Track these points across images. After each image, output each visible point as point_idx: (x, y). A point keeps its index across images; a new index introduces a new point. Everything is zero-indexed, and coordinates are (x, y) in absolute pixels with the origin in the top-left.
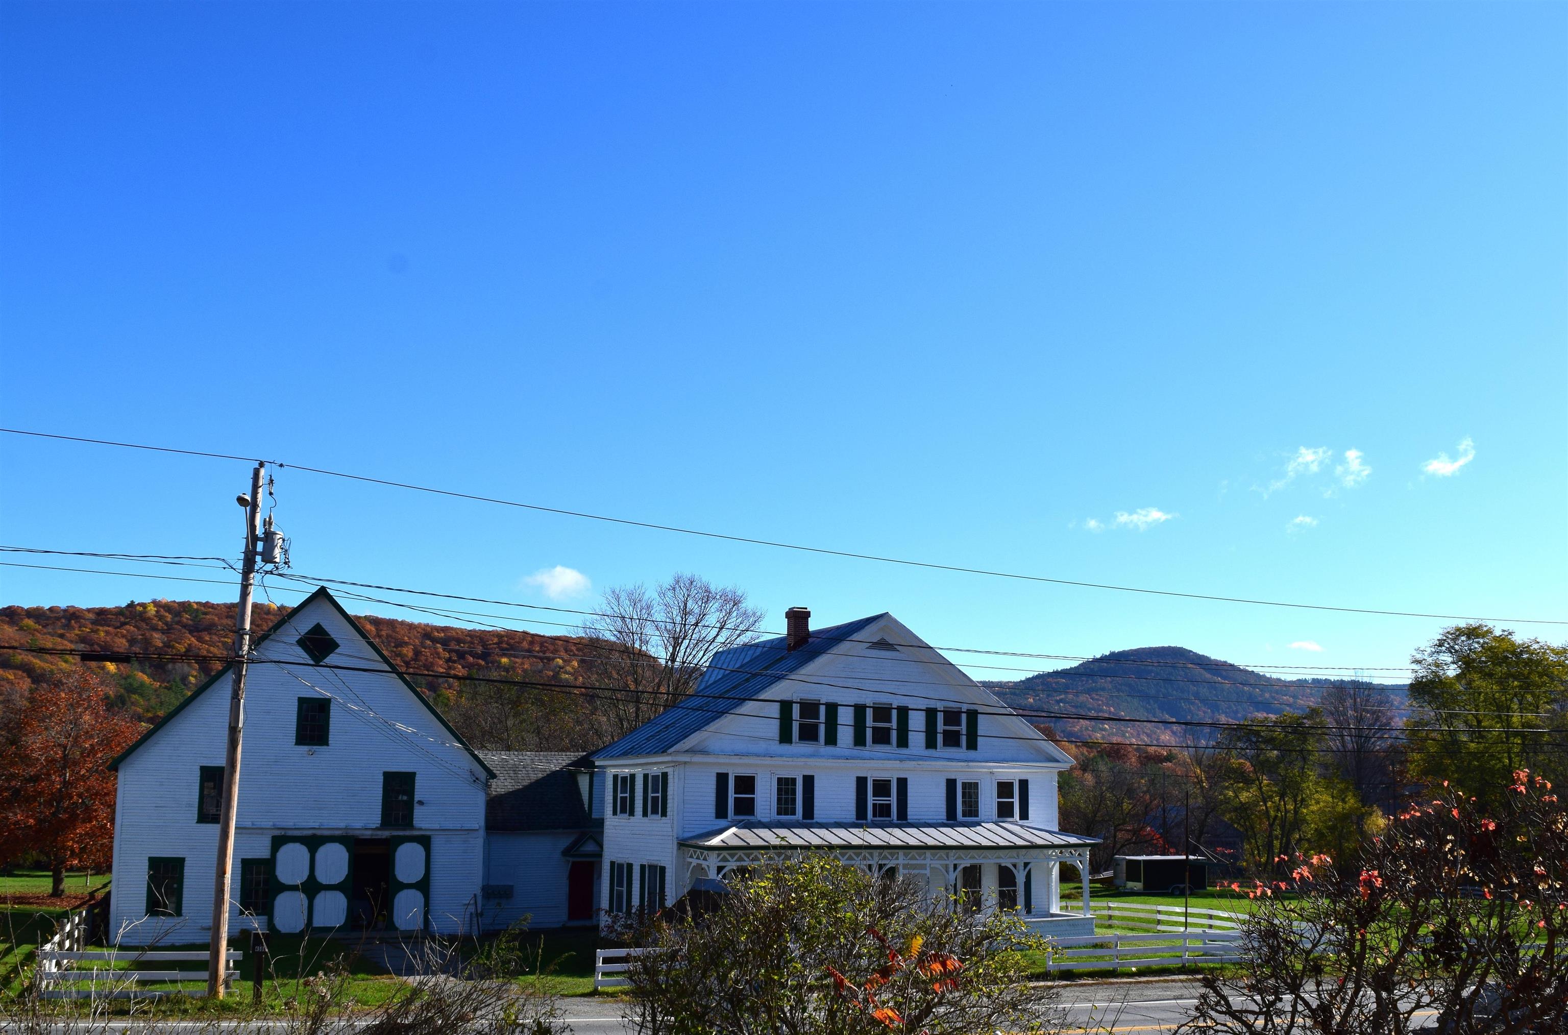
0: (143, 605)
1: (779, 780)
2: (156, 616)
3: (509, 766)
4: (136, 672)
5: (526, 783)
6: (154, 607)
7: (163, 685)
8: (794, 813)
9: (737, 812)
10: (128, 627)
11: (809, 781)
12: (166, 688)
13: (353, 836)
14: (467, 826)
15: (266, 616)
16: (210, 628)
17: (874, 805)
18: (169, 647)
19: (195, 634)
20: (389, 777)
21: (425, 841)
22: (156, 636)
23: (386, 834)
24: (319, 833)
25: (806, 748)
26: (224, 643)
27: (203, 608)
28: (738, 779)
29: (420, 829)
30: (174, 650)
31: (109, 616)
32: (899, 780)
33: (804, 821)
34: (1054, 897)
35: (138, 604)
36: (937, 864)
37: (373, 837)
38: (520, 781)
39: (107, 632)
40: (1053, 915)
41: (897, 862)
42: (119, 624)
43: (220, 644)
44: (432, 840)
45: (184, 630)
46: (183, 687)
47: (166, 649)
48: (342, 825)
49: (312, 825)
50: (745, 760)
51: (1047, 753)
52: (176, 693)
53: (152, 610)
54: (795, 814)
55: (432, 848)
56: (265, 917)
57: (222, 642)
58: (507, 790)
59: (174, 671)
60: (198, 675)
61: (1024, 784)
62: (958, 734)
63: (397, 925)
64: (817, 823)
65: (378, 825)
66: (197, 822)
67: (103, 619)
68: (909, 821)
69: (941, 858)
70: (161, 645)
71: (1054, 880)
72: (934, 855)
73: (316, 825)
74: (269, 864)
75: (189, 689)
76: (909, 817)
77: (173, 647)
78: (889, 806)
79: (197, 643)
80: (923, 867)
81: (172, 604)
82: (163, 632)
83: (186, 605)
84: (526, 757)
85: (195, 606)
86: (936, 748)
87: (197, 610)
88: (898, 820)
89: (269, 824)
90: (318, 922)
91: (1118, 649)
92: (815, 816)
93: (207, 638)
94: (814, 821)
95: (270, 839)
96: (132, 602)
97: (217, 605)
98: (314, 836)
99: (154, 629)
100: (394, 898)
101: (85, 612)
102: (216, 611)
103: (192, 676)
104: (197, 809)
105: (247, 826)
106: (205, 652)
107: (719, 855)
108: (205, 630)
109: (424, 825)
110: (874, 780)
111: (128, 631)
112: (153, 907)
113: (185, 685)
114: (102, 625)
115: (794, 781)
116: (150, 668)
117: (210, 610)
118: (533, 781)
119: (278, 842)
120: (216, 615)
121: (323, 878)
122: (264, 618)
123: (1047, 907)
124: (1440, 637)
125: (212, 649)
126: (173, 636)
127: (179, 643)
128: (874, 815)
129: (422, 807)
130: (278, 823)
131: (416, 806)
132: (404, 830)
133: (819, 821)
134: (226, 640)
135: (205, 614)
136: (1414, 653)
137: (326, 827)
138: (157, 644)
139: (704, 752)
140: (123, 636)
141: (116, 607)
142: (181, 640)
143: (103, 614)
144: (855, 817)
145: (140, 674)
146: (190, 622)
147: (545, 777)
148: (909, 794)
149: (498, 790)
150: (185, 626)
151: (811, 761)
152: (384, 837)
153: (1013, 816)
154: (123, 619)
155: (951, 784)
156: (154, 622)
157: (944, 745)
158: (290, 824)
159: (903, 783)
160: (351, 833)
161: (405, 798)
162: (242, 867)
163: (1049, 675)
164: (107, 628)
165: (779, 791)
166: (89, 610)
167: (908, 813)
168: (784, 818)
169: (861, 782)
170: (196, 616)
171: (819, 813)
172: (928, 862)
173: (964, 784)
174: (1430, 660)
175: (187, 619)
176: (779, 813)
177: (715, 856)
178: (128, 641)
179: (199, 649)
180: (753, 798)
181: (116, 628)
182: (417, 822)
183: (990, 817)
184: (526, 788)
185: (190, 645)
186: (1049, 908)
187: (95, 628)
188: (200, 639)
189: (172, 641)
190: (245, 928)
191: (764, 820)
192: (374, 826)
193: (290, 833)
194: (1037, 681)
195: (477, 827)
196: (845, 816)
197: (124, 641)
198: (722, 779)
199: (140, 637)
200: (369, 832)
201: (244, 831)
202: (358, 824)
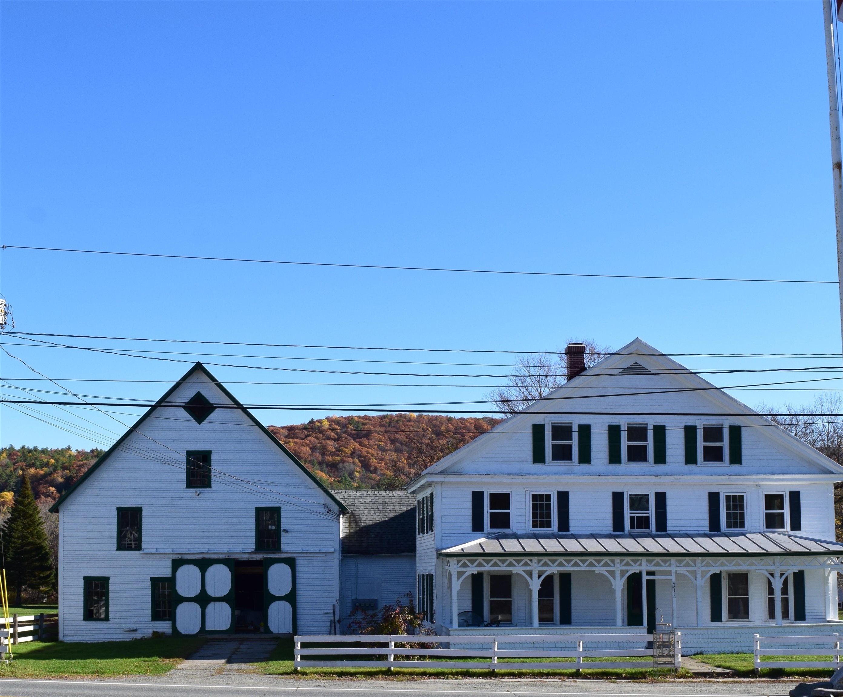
0: (320, 421)
1: (534, 497)
2: (329, 429)
3: (379, 502)
4: (316, 471)
5: (391, 516)
6: (328, 421)
7: (336, 480)
8: (549, 525)
9: (493, 525)
10: (310, 438)
11: (563, 497)
12: (339, 481)
13: (234, 559)
14: (324, 550)
15: (408, 423)
16: (368, 435)
17: (632, 518)
18: (339, 451)
19: (357, 440)
20: (259, 511)
21: (291, 562)
22: (330, 444)
23: (259, 557)
24: (207, 556)
25: (561, 466)
26: (378, 446)
27: (362, 421)
28: (493, 497)
29: (287, 553)
30: (343, 453)
31: (297, 431)
32: (657, 494)
33: (560, 533)
34: (831, 605)
35: (317, 421)
36: (683, 570)
37: (250, 559)
38: (387, 514)
39: (296, 443)
40: (829, 622)
41: (640, 568)
42: (304, 437)
43: (376, 447)
44: (297, 561)
45: (349, 438)
46: (351, 480)
47: (337, 452)
48: (225, 550)
49: (203, 550)
50: (496, 479)
51: (821, 465)
52: (345, 485)
53: (326, 425)
54: (551, 527)
55: (297, 568)
56: (170, 622)
57: (377, 445)
58: (374, 522)
59: (344, 469)
60: (361, 471)
61: (795, 497)
62: (720, 449)
63: (272, 629)
64: (572, 534)
65: (253, 550)
66: (116, 550)
67: (293, 434)
68: (669, 532)
69: (687, 565)
70: (334, 450)
71: (831, 589)
72: (680, 562)
73: (205, 550)
74: (171, 581)
75: (354, 481)
76: (668, 529)
77: (342, 451)
78: (647, 519)
79: (359, 447)
80: (669, 573)
81: (340, 419)
82: (335, 440)
83: (350, 418)
84: (395, 495)
85: (357, 419)
86: (696, 464)
87: (358, 422)
88: (657, 531)
89: (170, 550)
90: (209, 627)
92: (571, 528)
93: (366, 443)
94: (570, 533)
95: (171, 562)
96: (312, 419)
97: (372, 417)
98: (204, 559)
99: (328, 438)
100: (268, 608)
101: (280, 429)
102: (372, 422)
103: (357, 472)
104: (116, 540)
105: (153, 552)
106: (365, 453)
107: (459, 562)
108: (364, 437)
109: (289, 550)
110: (630, 495)
111: (310, 441)
112: (89, 615)
113: (352, 478)
114: (292, 438)
115: (548, 497)
116: (326, 467)
117: (368, 421)
118: (397, 514)
119: (177, 564)
120: (372, 425)
121: (211, 592)
122: (407, 425)
123: (823, 614)
125: (370, 450)
126: (342, 443)
127: (346, 448)
128: (632, 527)
129: (287, 535)
130: (176, 550)
131: (283, 533)
132: (274, 553)
133: (574, 532)
134: (380, 443)
135: (363, 424)
137: (213, 552)
138: (331, 449)
139: (458, 473)
140: (307, 445)
141: (302, 424)
142: (348, 445)
143: (293, 430)
144: (612, 529)
145: (320, 472)
146: (354, 432)
147: (408, 510)
148: (668, 507)
149: (367, 522)
150: (350, 435)
151: (565, 479)
152: (258, 559)
153: (783, 526)
154: (306, 433)
155: (714, 498)
156: (328, 433)
157: (705, 460)
158: (185, 550)
159: (661, 498)
160: (232, 556)
161: (273, 528)
162: (151, 584)
164: (295, 440)
165: (534, 507)
166: (283, 428)
167: (668, 525)
168: (538, 530)
169: (618, 497)
170: (358, 426)
171: (574, 526)
172: (673, 568)
173: (728, 497)
175: (352, 430)
176: (534, 526)
177: (456, 562)
178: (310, 448)
179: (361, 451)
180: (509, 513)
181: (302, 439)
182: (284, 547)
183: (758, 528)
184: (391, 520)
185: (354, 449)
186: (825, 616)
187: (288, 440)
188: (361, 444)
189: (341, 446)
190: (155, 630)
191: (519, 532)
192: (250, 551)
193: (185, 557)
195: (332, 550)
196: (600, 529)
197: (308, 448)
198: (477, 497)
199: (319, 445)
200: (246, 556)
201: (151, 556)
202: (238, 549)
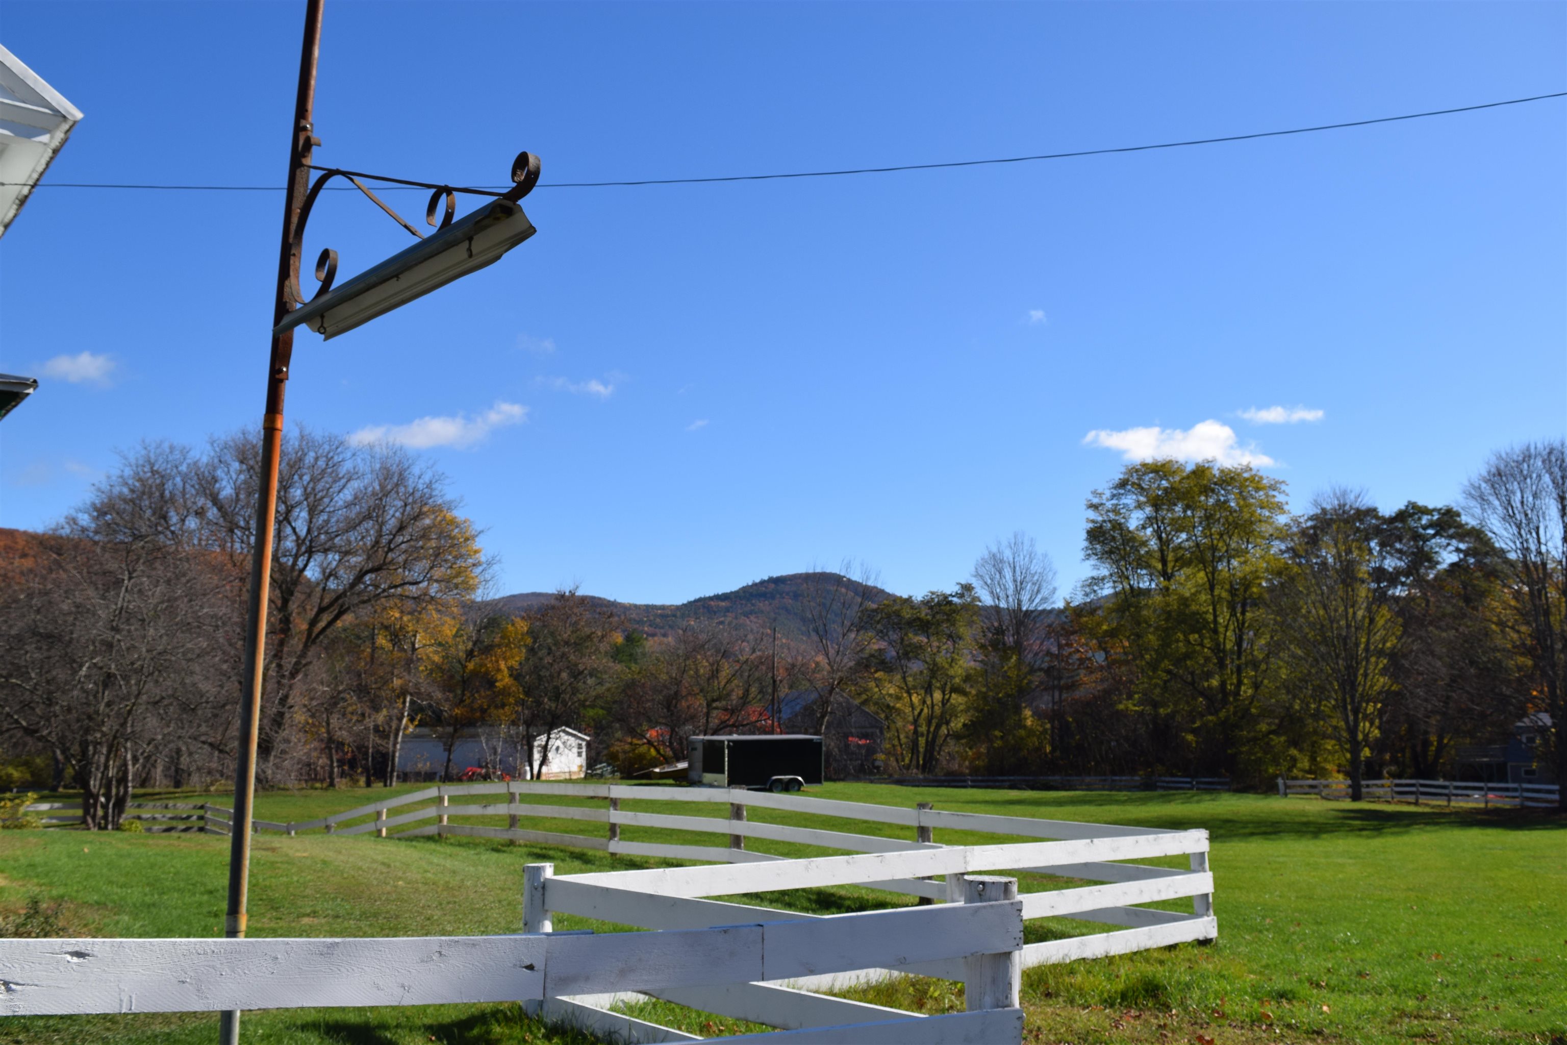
91: (776, 574)
124: (1122, 476)
136: (1090, 497)
163: (711, 598)
174: (1109, 505)
194: (699, 604)
